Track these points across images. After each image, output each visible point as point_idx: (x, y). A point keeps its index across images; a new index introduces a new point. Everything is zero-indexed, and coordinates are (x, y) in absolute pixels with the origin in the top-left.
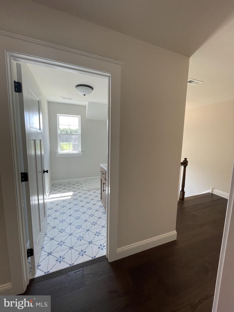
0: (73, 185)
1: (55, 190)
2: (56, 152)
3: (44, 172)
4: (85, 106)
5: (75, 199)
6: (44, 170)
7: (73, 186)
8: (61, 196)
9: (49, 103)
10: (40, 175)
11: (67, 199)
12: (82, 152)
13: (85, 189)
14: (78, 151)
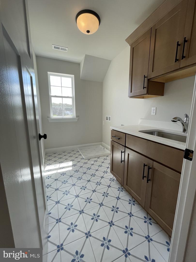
0: (69, 153)
1: (49, 160)
2: (49, 117)
3: (40, 137)
4: (79, 64)
5: (77, 171)
6: (40, 134)
7: (69, 155)
8: (60, 167)
9: (37, 57)
10: (33, 142)
11: (67, 171)
12: (77, 116)
13: (84, 157)
14: (72, 116)
